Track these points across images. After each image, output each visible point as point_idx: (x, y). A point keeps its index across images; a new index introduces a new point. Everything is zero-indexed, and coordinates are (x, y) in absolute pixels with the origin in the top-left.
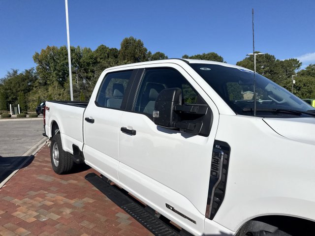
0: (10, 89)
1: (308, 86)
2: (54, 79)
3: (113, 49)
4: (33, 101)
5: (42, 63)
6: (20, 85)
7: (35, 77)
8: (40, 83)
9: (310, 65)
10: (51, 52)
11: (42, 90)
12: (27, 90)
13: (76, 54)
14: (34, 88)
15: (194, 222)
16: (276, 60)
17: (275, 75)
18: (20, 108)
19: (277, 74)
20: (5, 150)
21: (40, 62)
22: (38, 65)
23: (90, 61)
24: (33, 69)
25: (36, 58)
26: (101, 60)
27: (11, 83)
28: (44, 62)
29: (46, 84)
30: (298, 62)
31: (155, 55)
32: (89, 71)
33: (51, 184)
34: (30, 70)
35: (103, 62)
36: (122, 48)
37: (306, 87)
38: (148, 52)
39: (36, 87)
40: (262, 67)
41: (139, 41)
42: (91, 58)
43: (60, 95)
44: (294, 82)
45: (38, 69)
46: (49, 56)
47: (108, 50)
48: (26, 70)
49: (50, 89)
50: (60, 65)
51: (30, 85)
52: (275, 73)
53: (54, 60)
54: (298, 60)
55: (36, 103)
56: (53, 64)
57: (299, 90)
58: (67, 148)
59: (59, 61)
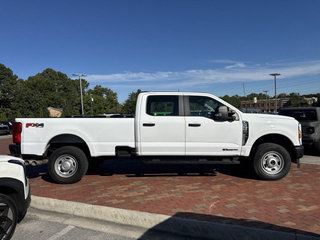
9: (97, 86)
15: (237, 150)
16: (68, 78)
30: (86, 82)
40: (56, 84)
44: (92, 100)
52: (69, 91)
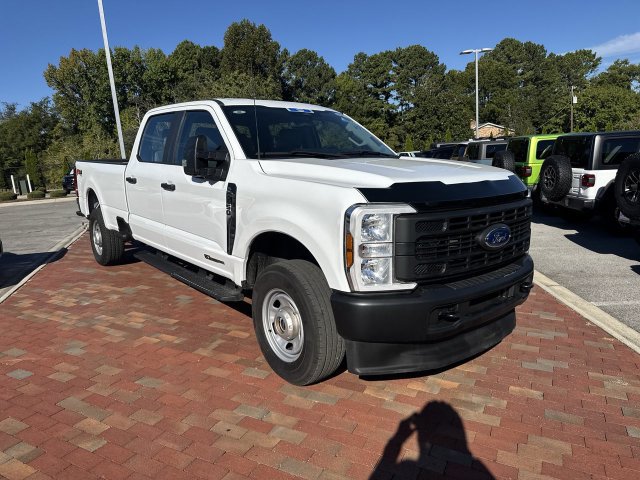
0: (6, 146)
1: (610, 107)
2: (93, 119)
3: (209, 49)
4: (55, 167)
5: (64, 87)
6: (23, 137)
7: (53, 116)
8: (64, 130)
9: (616, 62)
10: (81, 63)
11: (71, 143)
12: (39, 145)
13: (133, 64)
14: (53, 141)
16: (548, 55)
17: (546, 86)
18: (31, 181)
19: (549, 84)
20: (18, 246)
21: (60, 84)
22: (56, 91)
23: (164, 77)
24: (46, 100)
25: (51, 76)
26: (186, 74)
27: (5, 132)
28: (67, 84)
29: (76, 131)
30: (594, 56)
31: (297, 56)
32: (164, 98)
33: (94, 276)
34: (41, 103)
35: (190, 77)
36: (227, 45)
37: (606, 110)
38: (281, 50)
39: (57, 138)
40: (520, 71)
41: (262, 29)
42: (165, 72)
43: (107, 152)
44: (575, 101)
45: (57, 99)
46: (76, 70)
47: (198, 51)
48: (33, 104)
49: (86, 140)
50: (101, 88)
51: (46, 134)
52: (545, 82)
53: (89, 79)
54: (593, 53)
55: (61, 172)
56: (87, 87)
57: (592, 116)
58: (111, 224)
59: (98, 82)
